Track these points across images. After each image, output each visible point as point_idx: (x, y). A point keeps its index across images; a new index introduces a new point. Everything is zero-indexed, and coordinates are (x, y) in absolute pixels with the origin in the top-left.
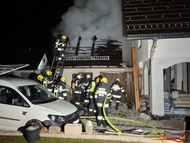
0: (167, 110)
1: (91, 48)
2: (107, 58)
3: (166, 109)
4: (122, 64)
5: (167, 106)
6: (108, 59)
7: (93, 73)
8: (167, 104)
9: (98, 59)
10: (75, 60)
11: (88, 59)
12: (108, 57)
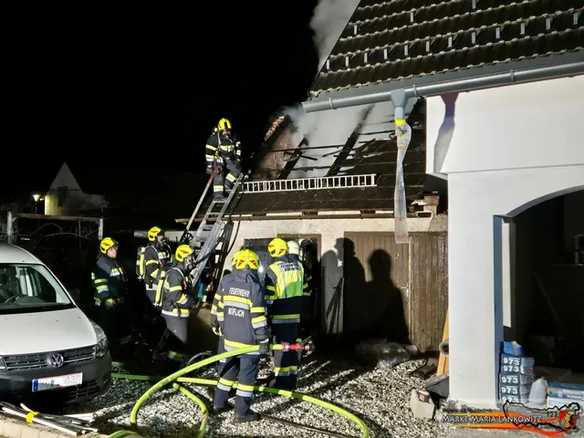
0: (509, 388)
1: (337, 147)
2: (369, 182)
3: (507, 384)
4: (421, 203)
5: (513, 373)
6: (373, 184)
7: (320, 236)
8: (513, 364)
9: (339, 186)
10: (269, 191)
11: (306, 186)
12: (373, 176)
